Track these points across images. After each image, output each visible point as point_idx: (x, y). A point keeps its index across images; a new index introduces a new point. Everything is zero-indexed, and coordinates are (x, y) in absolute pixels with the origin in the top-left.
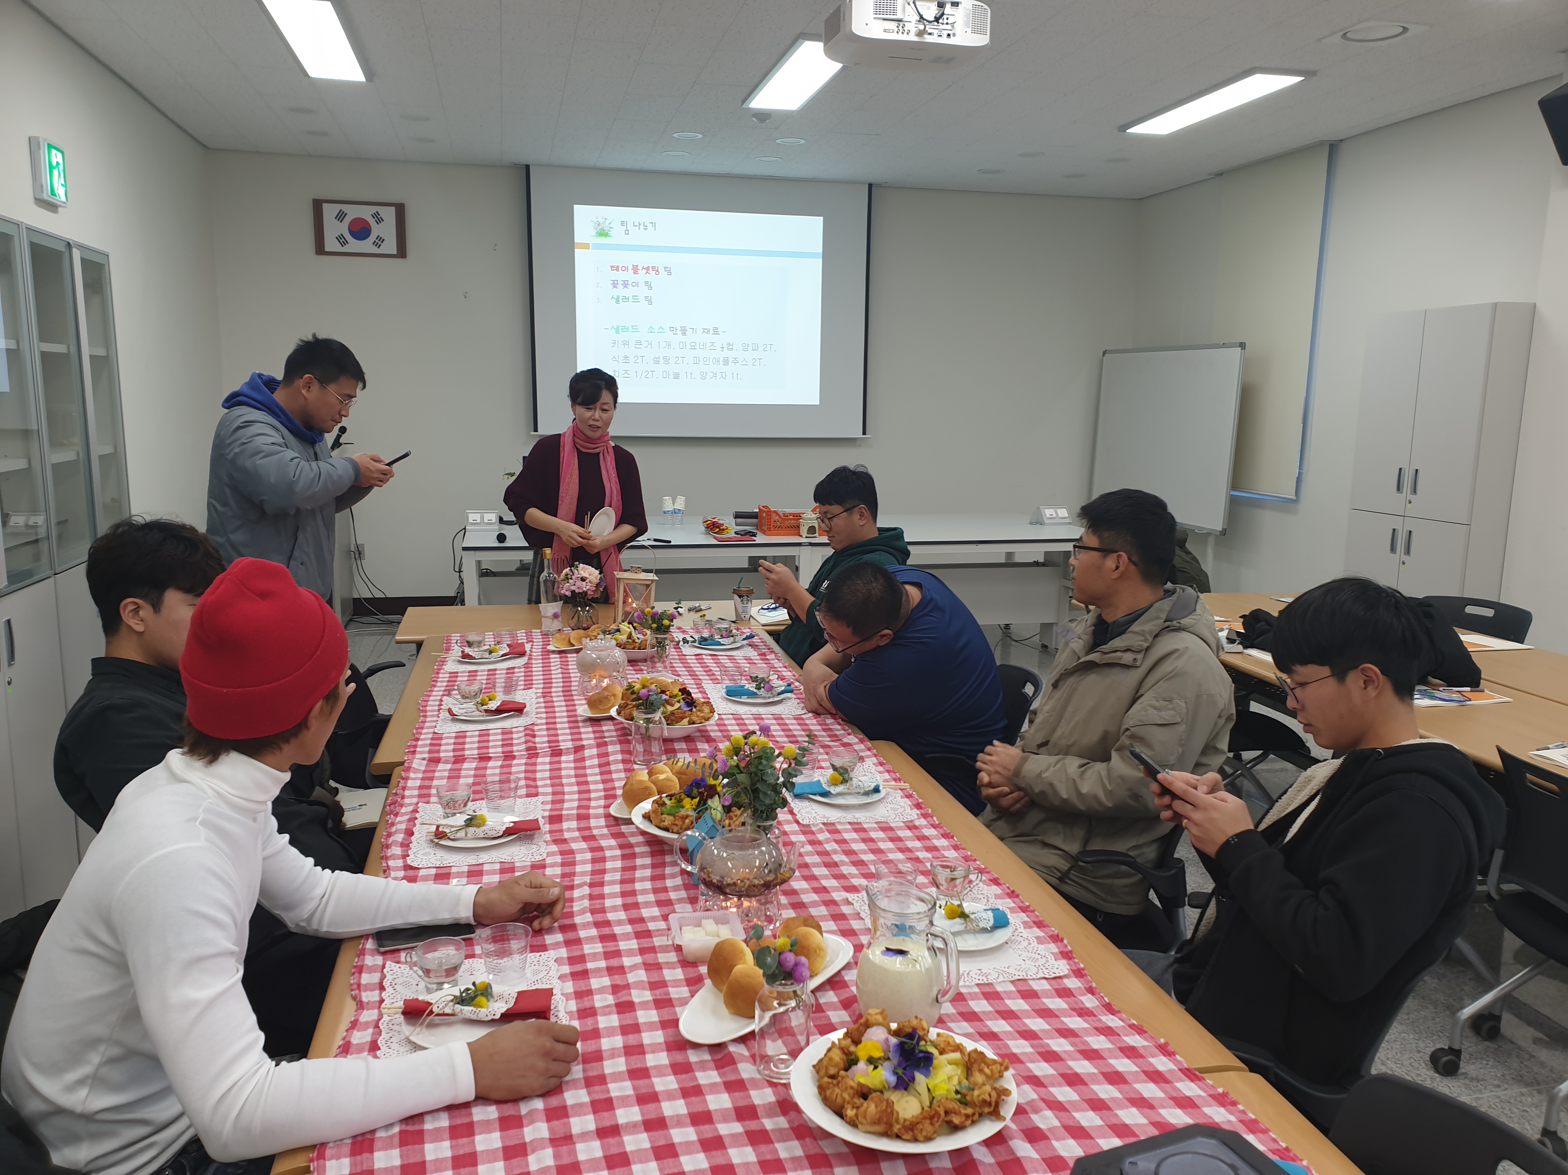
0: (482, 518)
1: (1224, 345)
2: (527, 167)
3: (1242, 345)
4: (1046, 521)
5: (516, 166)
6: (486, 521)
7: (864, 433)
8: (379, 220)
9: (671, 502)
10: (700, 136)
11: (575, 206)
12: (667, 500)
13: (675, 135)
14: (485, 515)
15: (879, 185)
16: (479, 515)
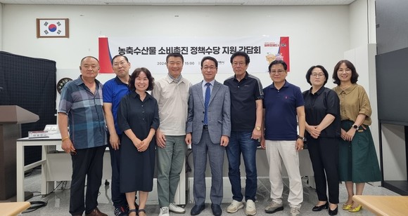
8: (59, 24)
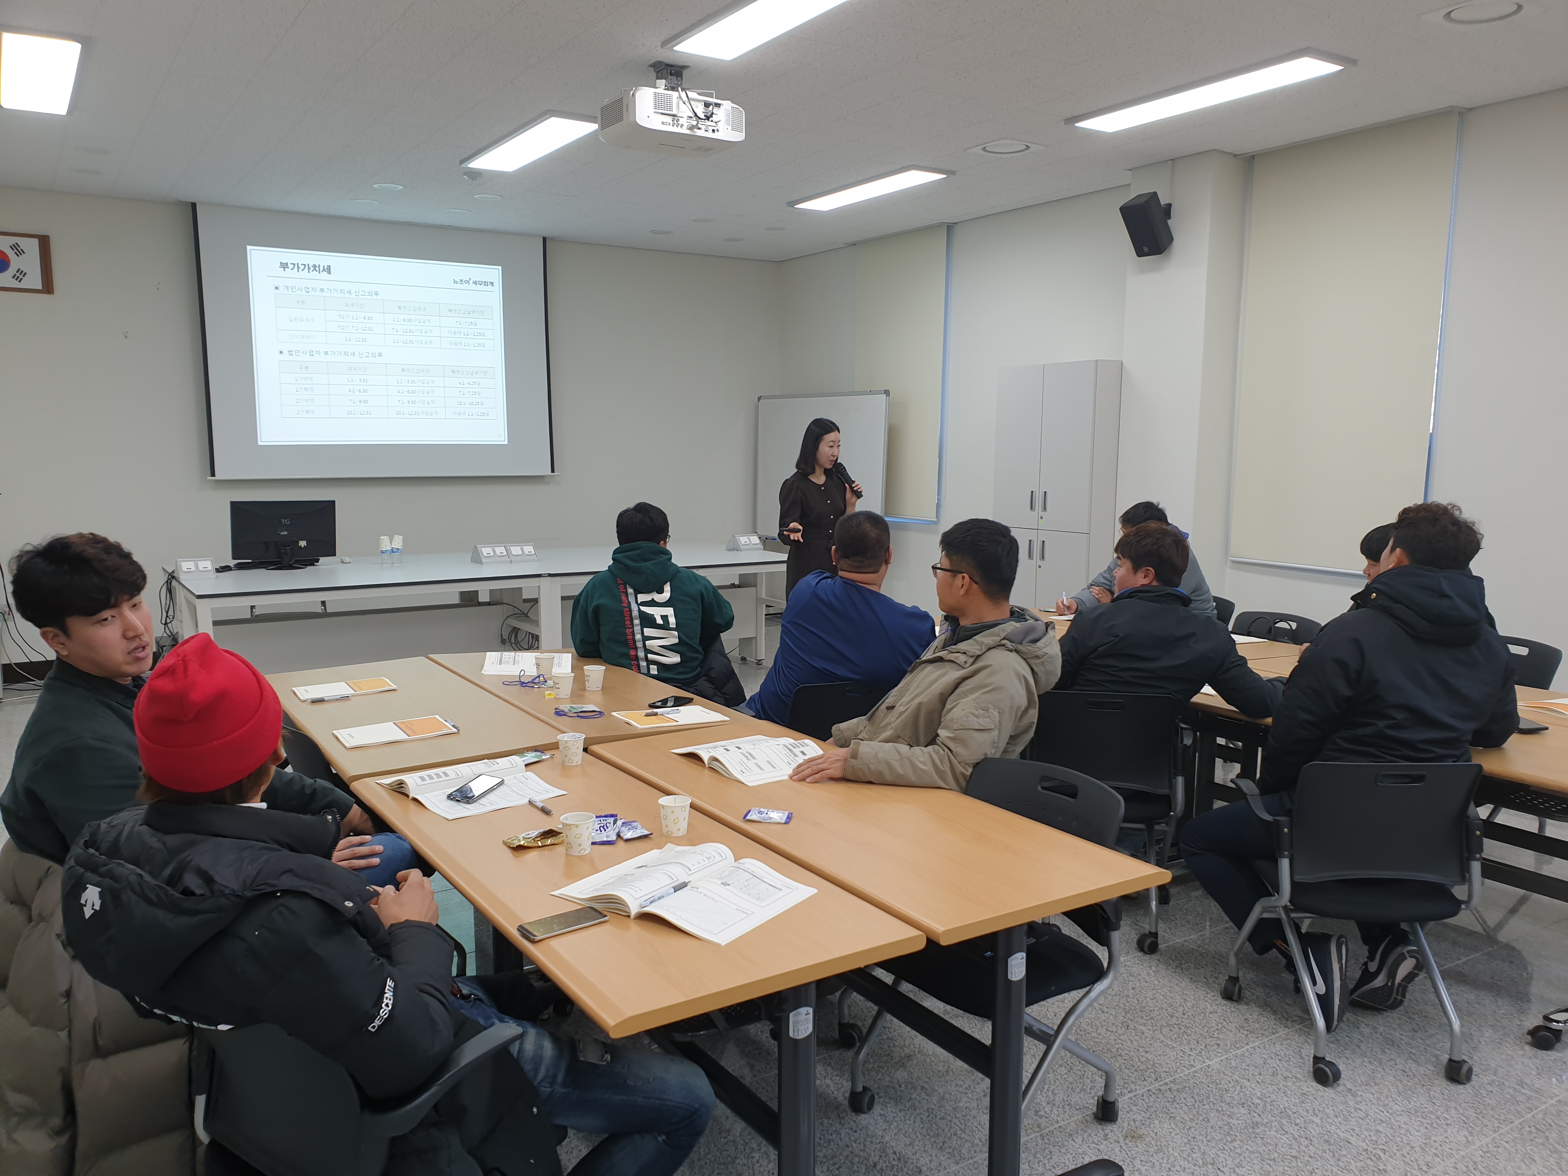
0: (197, 566)
1: (871, 393)
2: (194, 205)
3: (887, 393)
4: (742, 547)
5: (181, 204)
6: (201, 568)
7: (553, 471)
9: (388, 541)
10: (401, 187)
11: (249, 248)
12: (385, 540)
13: (376, 186)
14: (199, 563)
15: (553, 239)
16: (192, 563)
